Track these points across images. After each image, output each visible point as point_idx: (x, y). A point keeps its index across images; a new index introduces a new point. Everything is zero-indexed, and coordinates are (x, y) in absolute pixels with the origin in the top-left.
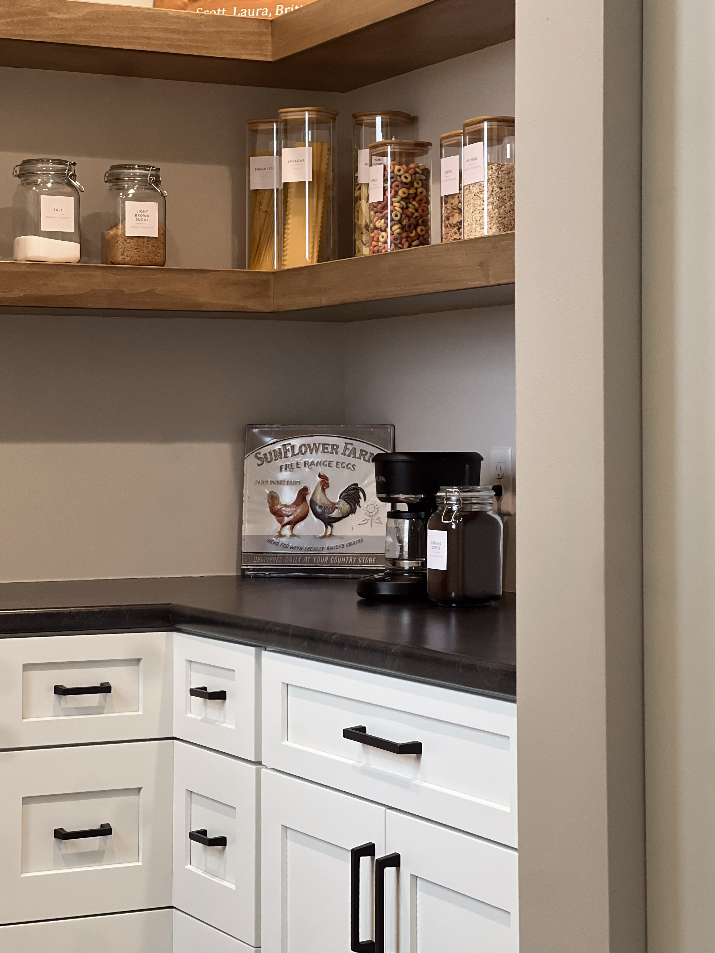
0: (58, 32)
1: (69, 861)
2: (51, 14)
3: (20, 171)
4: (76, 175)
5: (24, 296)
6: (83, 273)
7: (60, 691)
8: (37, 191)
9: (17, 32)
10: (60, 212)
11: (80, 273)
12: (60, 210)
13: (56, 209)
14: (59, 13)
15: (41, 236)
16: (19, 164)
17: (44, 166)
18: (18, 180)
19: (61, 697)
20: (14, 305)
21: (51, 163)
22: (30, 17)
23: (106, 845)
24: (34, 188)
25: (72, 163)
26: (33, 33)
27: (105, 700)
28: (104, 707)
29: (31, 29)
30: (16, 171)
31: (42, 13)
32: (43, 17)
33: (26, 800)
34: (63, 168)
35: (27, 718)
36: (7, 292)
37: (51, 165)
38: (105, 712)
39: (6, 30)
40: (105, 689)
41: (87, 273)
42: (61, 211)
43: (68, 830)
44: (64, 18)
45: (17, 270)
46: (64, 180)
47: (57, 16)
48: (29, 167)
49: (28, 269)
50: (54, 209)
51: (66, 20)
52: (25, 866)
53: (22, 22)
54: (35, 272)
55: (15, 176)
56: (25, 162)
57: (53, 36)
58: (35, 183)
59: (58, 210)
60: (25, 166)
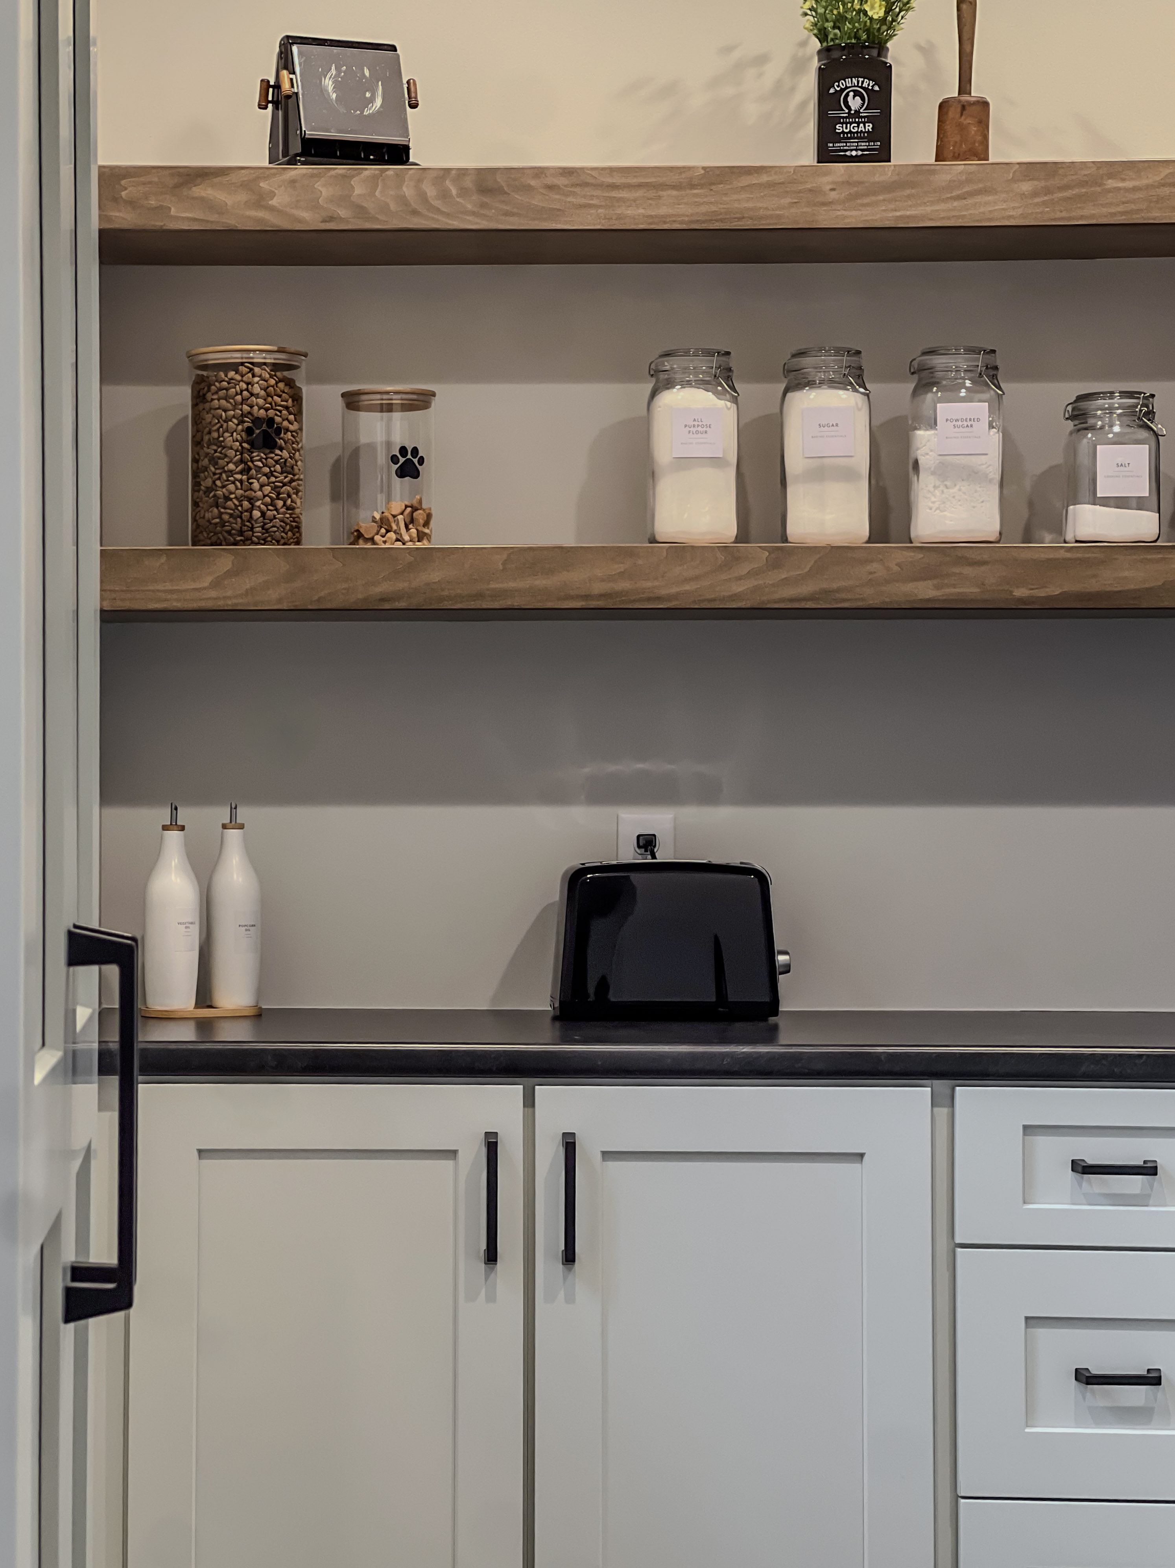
0: (1121, 208)
1: (1099, 1417)
2: (1111, 183)
3: (1072, 411)
4: (1154, 412)
5: (1060, 594)
6: (1154, 556)
7: (1082, 1168)
8: (1094, 439)
9: (1058, 215)
10: (1127, 469)
11: (1149, 557)
12: (1127, 465)
13: (1120, 465)
14: (1123, 180)
15: (1097, 505)
16: (1072, 401)
17: (1106, 403)
18: (1070, 425)
19: (1082, 1178)
20: (1047, 607)
21: (1119, 398)
22: (1078, 190)
23: (1156, 1400)
24: (1090, 435)
25: (1148, 394)
26: (1083, 214)
27: (1152, 1187)
28: (1149, 1196)
29: (1080, 208)
30: (1068, 411)
31: (1096, 183)
32: (1098, 189)
33: (1030, 1321)
34: (1134, 403)
35: (1030, 1203)
36: (1037, 588)
37: (1117, 401)
38: (1151, 1202)
39: (1041, 213)
40: (1149, 1170)
41: (1159, 556)
42: (1129, 466)
43: (1095, 1371)
44: (1131, 186)
45: (1051, 556)
46: (1135, 421)
47: (1121, 185)
48: (1083, 405)
49: (1068, 555)
50: (1117, 464)
51: (1135, 189)
52: (1030, 1415)
53: (1066, 199)
54: (1080, 559)
55: (1067, 419)
56: (1081, 398)
57: (1113, 214)
58: (1092, 428)
59: (1124, 465)
60: (1079, 404)
